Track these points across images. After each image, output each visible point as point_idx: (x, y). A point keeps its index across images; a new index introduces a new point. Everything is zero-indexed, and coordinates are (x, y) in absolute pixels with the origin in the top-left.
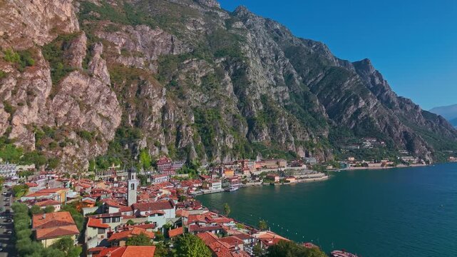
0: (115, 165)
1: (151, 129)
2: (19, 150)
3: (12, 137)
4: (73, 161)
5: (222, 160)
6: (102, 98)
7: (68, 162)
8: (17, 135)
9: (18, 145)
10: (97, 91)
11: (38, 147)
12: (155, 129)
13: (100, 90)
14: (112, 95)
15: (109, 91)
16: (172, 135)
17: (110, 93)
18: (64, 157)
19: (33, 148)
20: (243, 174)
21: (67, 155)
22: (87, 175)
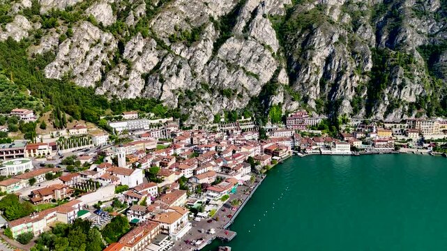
0: (245, 118)
1: (304, 82)
2: (165, 108)
3: (162, 99)
4: (199, 115)
5: (385, 117)
6: (254, 57)
7: (196, 117)
8: (165, 98)
9: (164, 104)
10: (250, 52)
11: (179, 105)
12: (308, 81)
13: (253, 51)
14: (265, 53)
15: (262, 50)
16: (329, 86)
17: (263, 51)
18: (193, 112)
19: (176, 106)
20: (407, 136)
21: (195, 111)
22: (212, 126)
